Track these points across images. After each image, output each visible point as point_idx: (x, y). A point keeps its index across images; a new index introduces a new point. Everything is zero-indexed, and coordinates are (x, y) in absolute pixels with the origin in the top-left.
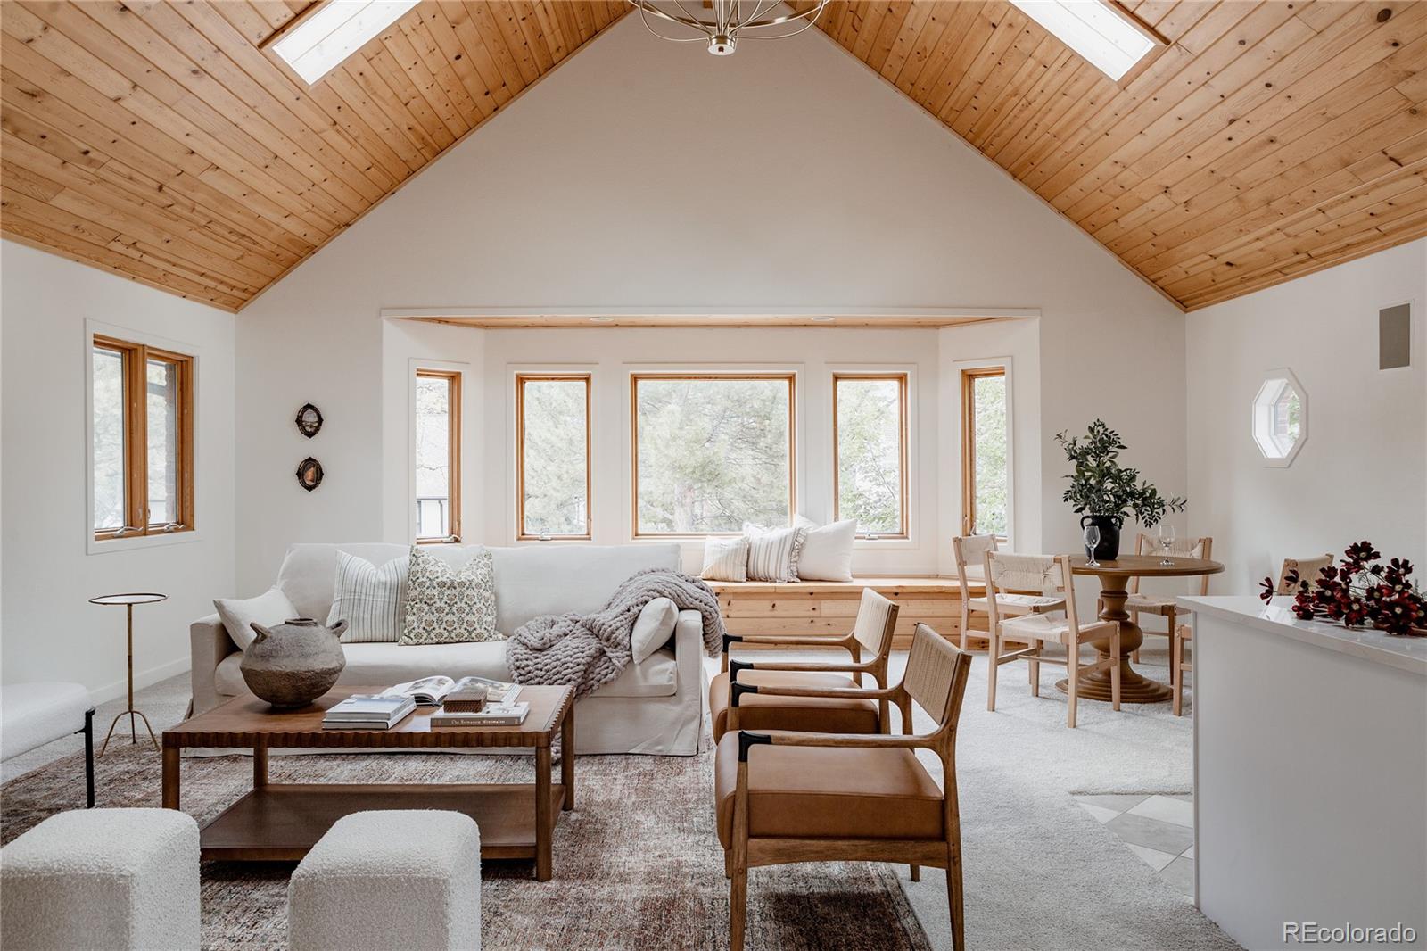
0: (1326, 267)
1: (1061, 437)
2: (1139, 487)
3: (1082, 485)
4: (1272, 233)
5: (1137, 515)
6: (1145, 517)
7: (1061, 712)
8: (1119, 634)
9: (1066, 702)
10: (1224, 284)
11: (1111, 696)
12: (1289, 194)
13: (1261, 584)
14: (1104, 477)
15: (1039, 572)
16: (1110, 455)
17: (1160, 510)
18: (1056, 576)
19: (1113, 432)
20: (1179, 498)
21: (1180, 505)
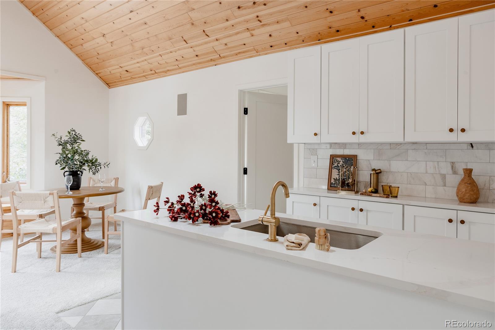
0: (161, 77)
1: (54, 135)
2: (90, 158)
3: (64, 157)
4: (143, 61)
5: (89, 170)
6: (93, 170)
7: (52, 264)
8: (81, 223)
9: (55, 258)
10: (125, 78)
11: (77, 251)
12: (150, 47)
13: (154, 206)
14: (75, 153)
15: (41, 200)
16: (78, 144)
17: (99, 168)
18: (51, 201)
19: (79, 134)
20: (107, 162)
21: (107, 165)
